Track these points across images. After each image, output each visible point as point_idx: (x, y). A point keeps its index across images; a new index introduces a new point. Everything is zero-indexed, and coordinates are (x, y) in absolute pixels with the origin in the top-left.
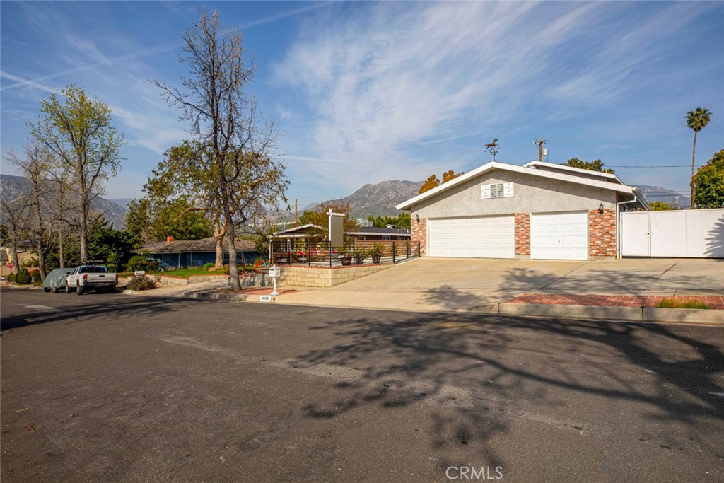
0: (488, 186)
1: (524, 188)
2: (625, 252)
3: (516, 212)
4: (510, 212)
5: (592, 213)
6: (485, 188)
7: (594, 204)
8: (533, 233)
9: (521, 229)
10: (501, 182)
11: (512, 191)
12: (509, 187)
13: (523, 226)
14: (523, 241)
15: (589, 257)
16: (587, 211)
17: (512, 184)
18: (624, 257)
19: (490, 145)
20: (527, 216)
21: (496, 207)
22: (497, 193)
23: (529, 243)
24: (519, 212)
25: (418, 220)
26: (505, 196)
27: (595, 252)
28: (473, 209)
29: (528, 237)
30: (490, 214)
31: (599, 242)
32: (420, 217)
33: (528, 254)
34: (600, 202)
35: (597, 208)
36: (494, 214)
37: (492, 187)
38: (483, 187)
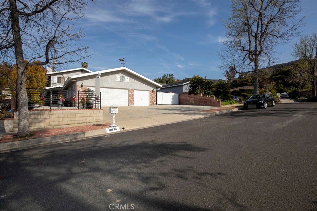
0: (119, 76)
1: (132, 80)
2: (158, 103)
3: (130, 88)
4: (127, 88)
5: (151, 91)
6: (118, 76)
7: (151, 89)
8: (135, 96)
9: (131, 95)
10: (124, 76)
11: (128, 80)
12: (127, 79)
13: (132, 94)
14: (131, 99)
15: (150, 105)
16: (149, 91)
17: (128, 77)
18: (158, 105)
19: (121, 60)
20: (133, 90)
21: (122, 85)
22: (122, 79)
23: (134, 100)
25: (82, 86)
26: (126, 81)
27: (151, 103)
28: (113, 85)
29: (134, 98)
30: (120, 88)
31: (152, 100)
32: (84, 85)
33: (134, 104)
34: (153, 89)
35: (152, 90)
36: (121, 88)
37: (121, 77)
38: (117, 76)
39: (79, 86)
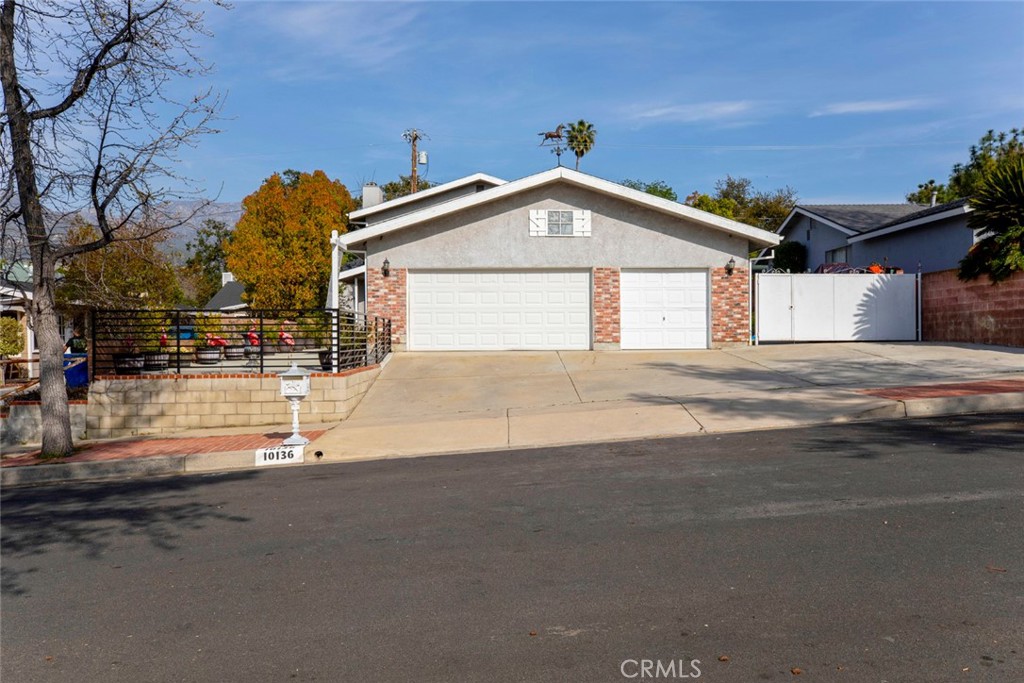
0: (543, 214)
1: (610, 223)
2: (763, 334)
3: (595, 265)
4: (585, 264)
5: (717, 273)
6: (538, 216)
7: (719, 258)
8: (624, 303)
9: (604, 296)
10: (568, 208)
11: (588, 227)
12: (583, 220)
13: (607, 291)
14: (604, 317)
15: (712, 345)
16: (706, 270)
17: (588, 213)
18: (761, 343)
19: (549, 136)
20: (615, 273)
21: (557, 252)
22: (559, 226)
23: (617, 322)
24: (600, 266)
25: (386, 273)
26: (575, 234)
27: (720, 335)
28: (513, 255)
29: (616, 310)
30: (546, 266)
31: (726, 319)
32: (392, 266)
33: (617, 340)
34: (729, 256)
35: (723, 265)
36: (554, 266)
37: (550, 214)
38: (533, 213)
39: (377, 273)
